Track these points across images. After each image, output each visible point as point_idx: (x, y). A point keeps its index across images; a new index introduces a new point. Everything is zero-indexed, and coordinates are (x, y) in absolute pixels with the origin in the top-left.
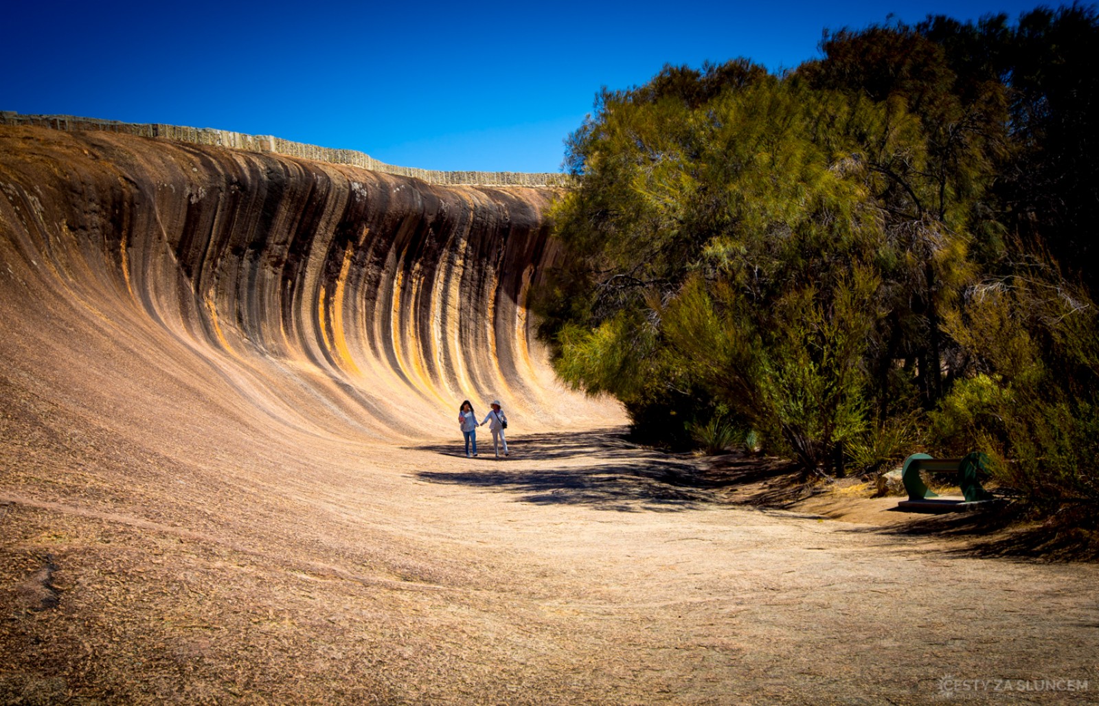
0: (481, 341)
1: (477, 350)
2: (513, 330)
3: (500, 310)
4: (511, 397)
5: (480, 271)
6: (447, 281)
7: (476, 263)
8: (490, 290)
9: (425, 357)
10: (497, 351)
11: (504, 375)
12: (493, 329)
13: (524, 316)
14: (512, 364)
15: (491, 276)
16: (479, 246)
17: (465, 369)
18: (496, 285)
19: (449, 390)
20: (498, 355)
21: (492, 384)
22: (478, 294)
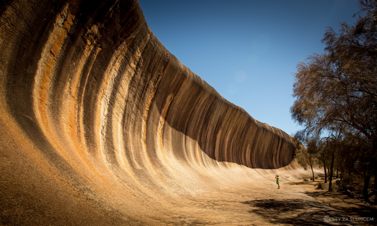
0: (137, 129)
1: (133, 135)
2: (157, 130)
3: (152, 114)
4: (155, 173)
5: (145, 81)
6: (121, 72)
7: (144, 74)
8: (149, 97)
9: (84, 123)
10: (146, 139)
11: (150, 156)
12: (145, 125)
13: (163, 123)
14: (154, 150)
15: (151, 89)
16: (148, 63)
17: (123, 146)
18: (153, 96)
19: (105, 161)
20: (146, 142)
21: (142, 161)
22: (141, 96)
